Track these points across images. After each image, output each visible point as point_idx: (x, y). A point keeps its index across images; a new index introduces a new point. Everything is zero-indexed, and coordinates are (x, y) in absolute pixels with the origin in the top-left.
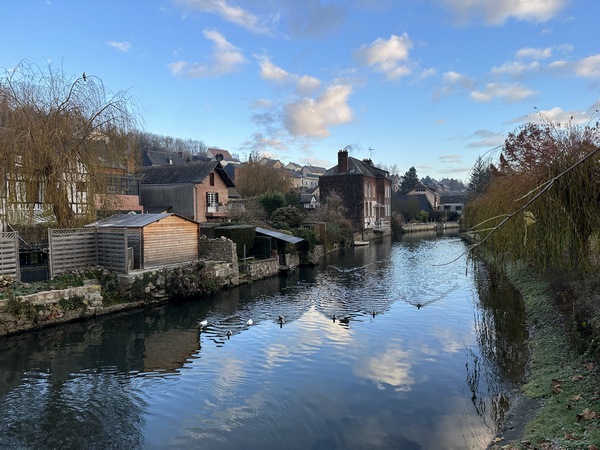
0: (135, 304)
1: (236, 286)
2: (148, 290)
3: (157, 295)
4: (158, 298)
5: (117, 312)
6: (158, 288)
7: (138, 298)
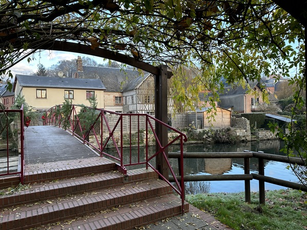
0: (199, 142)
1: (249, 141)
2: (204, 137)
3: (209, 140)
4: (209, 141)
5: (192, 144)
6: (209, 136)
7: (201, 140)
